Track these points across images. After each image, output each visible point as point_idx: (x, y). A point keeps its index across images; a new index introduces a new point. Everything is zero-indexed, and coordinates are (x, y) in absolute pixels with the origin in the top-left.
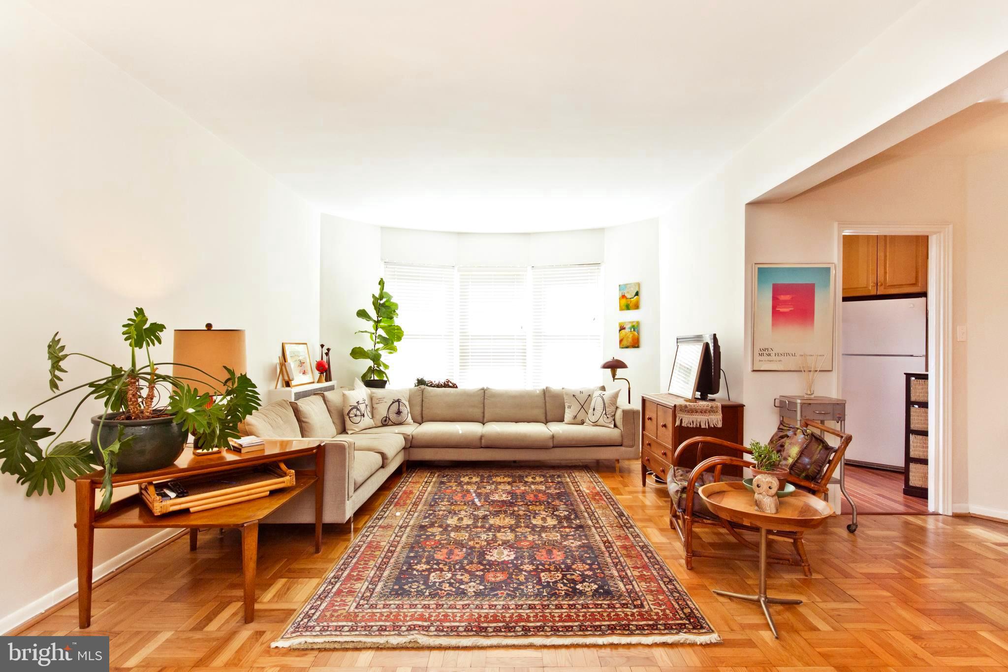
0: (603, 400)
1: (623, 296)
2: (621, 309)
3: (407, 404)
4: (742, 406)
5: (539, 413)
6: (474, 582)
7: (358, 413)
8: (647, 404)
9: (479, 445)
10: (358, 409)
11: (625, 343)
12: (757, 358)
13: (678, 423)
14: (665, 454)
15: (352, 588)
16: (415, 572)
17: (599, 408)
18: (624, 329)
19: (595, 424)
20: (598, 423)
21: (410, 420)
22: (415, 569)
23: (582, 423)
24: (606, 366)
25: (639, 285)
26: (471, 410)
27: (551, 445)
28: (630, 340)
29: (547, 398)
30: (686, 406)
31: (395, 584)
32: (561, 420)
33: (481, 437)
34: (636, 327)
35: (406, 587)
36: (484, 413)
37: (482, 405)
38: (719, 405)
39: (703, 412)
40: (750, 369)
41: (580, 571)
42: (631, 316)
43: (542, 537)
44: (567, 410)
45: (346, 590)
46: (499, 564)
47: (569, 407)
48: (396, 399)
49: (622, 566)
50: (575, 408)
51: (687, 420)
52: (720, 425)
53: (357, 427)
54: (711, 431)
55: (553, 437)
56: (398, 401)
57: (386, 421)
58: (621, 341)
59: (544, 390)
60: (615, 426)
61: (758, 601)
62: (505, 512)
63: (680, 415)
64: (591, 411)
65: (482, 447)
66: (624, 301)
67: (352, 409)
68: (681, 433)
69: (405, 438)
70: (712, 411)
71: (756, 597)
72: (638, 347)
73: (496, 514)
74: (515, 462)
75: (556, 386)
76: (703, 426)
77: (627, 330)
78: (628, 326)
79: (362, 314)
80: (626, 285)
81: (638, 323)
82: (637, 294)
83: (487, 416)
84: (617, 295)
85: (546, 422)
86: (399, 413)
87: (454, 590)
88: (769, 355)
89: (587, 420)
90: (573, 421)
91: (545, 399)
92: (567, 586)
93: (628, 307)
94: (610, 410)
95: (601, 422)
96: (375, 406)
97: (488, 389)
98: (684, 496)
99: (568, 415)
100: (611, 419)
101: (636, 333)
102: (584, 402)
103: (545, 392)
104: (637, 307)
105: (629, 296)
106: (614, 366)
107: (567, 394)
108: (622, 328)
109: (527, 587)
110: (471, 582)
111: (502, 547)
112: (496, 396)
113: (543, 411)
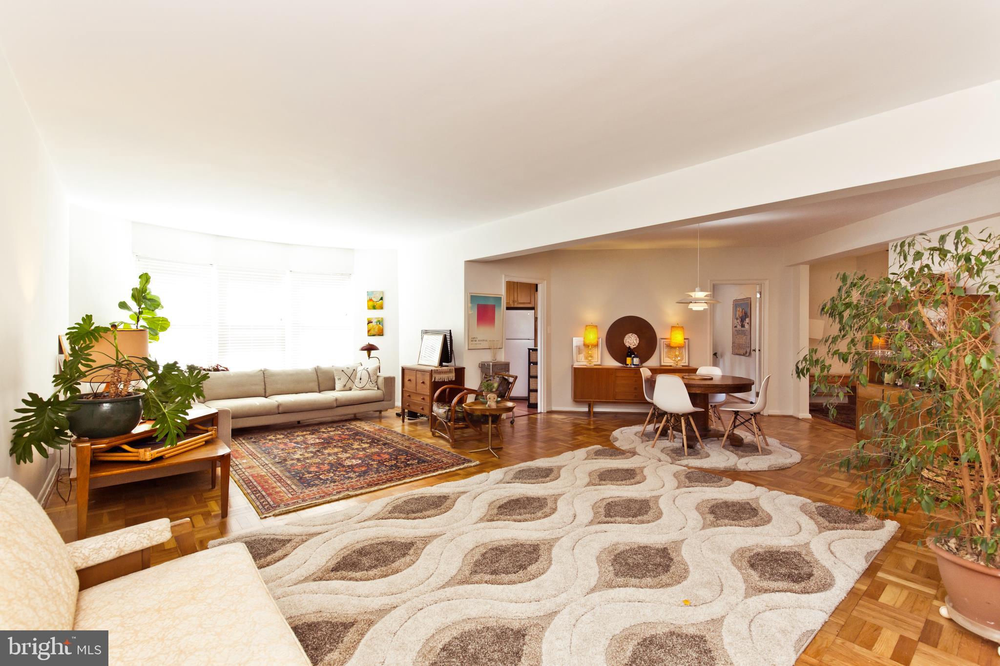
0: (368, 372)
1: (371, 300)
2: (369, 309)
4: (464, 368)
5: (314, 385)
6: (350, 473)
8: (406, 372)
9: (277, 412)
11: (372, 332)
12: (470, 342)
13: (433, 380)
14: (423, 399)
15: (275, 491)
16: (308, 478)
17: (365, 377)
18: (372, 322)
19: (362, 389)
20: (365, 388)
22: (306, 477)
23: (350, 389)
24: (363, 349)
25: (383, 292)
26: (253, 387)
27: (335, 405)
28: (376, 330)
29: (319, 375)
30: (437, 370)
31: (303, 484)
32: (334, 389)
33: (278, 406)
34: (380, 322)
35: (311, 483)
36: (265, 389)
37: (263, 383)
38: (453, 368)
39: (446, 372)
40: (467, 349)
41: (403, 458)
42: (375, 314)
43: (367, 451)
44: (337, 381)
46: (355, 465)
47: (339, 379)
49: (422, 452)
50: (344, 379)
51: (438, 378)
52: (454, 379)
54: (450, 382)
55: (336, 400)
58: (369, 331)
59: (315, 369)
60: (378, 389)
61: (489, 450)
62: (330, 447)
63: (434, 375)
64: (357, 380)
65: (279, 413)
66: (371, 303)
68: (435, 385)
70: (450, 371)
71: (487, 449)
72: (382, 335)
73: (325, 448)
74: (299, 422)
75: (326, 363)
76: (446, 380)
77: (374, 324)
78: (374, 321)
79: (123, 305)
80: (373, 292)
81: (382, 319)
82: (382, 299)
83: (268, 390)
84: (366, 299)
85: (320, 392)
87: (343, 477)
88: (476, 341)
89: (354, 387)
90: (343, 389)
91: (317, 375)
92: (402, 463)
93: (374, 308)
94: (373, 378)
95: (367, 386)
97: (265, 370)
98: (450, 413)
99: (339, 385)
100: (375, 384)
101: (381, 326)
102: (351, 376)
103: (317, 370)
104: (381, 308)
105: (374, 300)
106: (370, 348)
107: (336, 370)
108: (370, 322)
109: (382, 468)
110: (348, 473)
111: (349, 459)
112: (273, 375)
113: (317, 383)
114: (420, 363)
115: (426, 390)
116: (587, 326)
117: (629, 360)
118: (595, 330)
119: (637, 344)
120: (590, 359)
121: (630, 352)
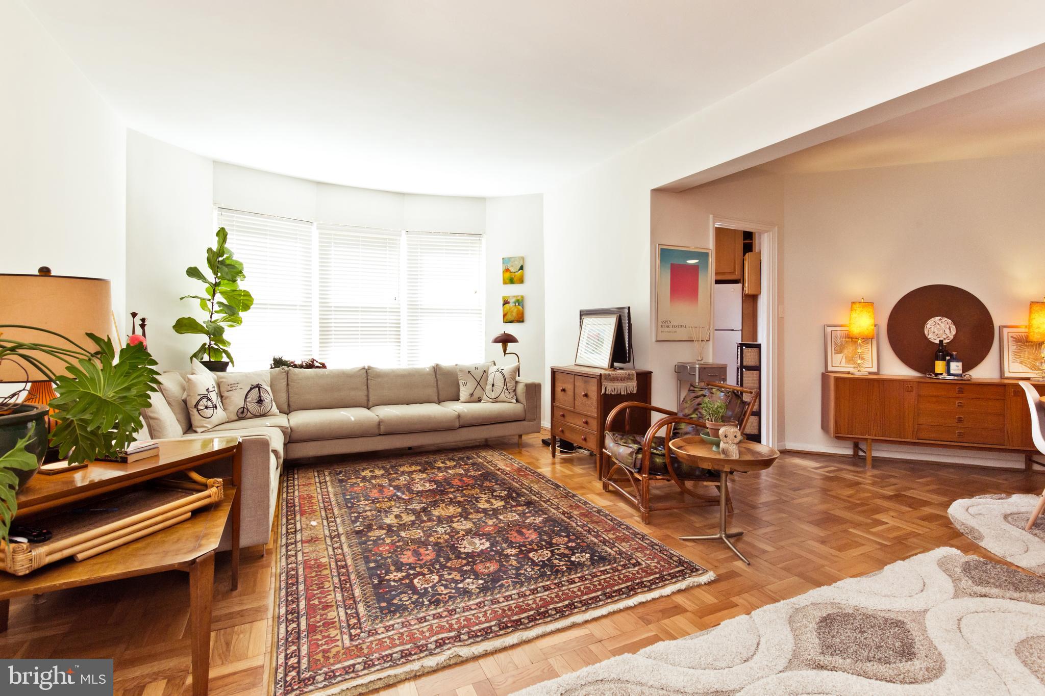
0: (503, 375)
1: (507, 270)
2: (505, 283)
3: (269, 389)
4: (650, 373)
5: (432, 392)
6: (469, 578)
7: (209, 404)
8: (558, 376)
9: (377, 432)
10: (209, 399)
11: (509, 317)
12: (660, 329)
13: (603, 392)
14: (586, 423)
15: (325, 619)
16: (393, 583)
17: (499, 383)
18: (508, 303)
19: (495, 400)
20: (499, 399)
21: (275, 409)
22: (390, 580)
23: (479, 400)
24: (496, 341)
25: (523, 258)
26: (353, 393)
27: (457, 425)
28: (514, 314)
29: (438, 376)
30: (609, 375)
31: (379, 602)
32: (457, 399)
33: (379, 423)
34: (520, 302)
35: (395, 601)
36: (368, 396)
37: (366, 387)
38: (634, 372)
39: (622, 379)
40: (654, 339)
41: (563, 544)
42: (514, 291)
43: (500, 519)
44: (462, 388)
45: (321, 623)
46: (479, 555)
47: (465, 384)
48: (255, 384)
49: (594, 532)
50: (471, 385)
51: (610, 388)
52: (635, 391)
53: (209, 423)
54: (629, 397)
55: (459, 416)
56: (258, 386)
57: (243, 412)
58: (504, 316)
59: (434, 367)
60: (517, 401)
61: (721, 538)
62: (443, 501)
63: (605, 383)
64: (489, 387)
65: (380, 435)
66: (508, 275)
67: (201, 399)
68: (607, 401)
69: (283, 432)
70: (628, 378)
71: (718, 536)
72: (523, 321)
73: (435, 504)
74: (410, 448)
75: (447, 362)
76: (623, 393)
77: (511, 305)
78: (512, 301)
79: (193, 272)
80: (510, 258)
81: (522, 297)
82: (522, 268)
83: (372, 398)
84: (500, 269)
85: (439, 402)
86: (260, 401)
87: (453, 591)
88: (668, 327)
89: (485, 397)
90: (469, 399)
91: (436, 377)
92: (562, 561)
93: (512, 281)
94: (511, 385)
95: (502, 397)
96: (226, 394)
97: (369, 368)
98: (640, 456)
99: (464, 393)
100: (512, 394)
101: (520, 308)
102: (480, 378)
103: (436, 370)
104: (521, 281)
105: (512, 269)
106: (506, 340)
107: (461, 371)
108: (506, 303)
109: (526, 570)
110: (465, 579)
111: (469, 537)
112: (380, 375)
113: (435, 390)
114: (578, 362)
115: (592, 408)
116: (853, 303)
117: (940, 366)
118: (870, 309)
119: (952, 337)
120: (859, 361)
121: (942, 352)
